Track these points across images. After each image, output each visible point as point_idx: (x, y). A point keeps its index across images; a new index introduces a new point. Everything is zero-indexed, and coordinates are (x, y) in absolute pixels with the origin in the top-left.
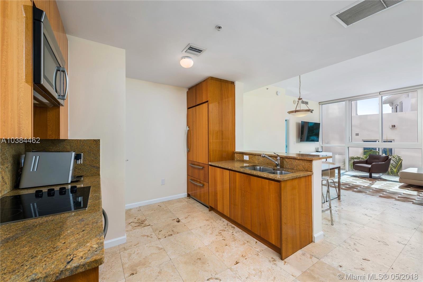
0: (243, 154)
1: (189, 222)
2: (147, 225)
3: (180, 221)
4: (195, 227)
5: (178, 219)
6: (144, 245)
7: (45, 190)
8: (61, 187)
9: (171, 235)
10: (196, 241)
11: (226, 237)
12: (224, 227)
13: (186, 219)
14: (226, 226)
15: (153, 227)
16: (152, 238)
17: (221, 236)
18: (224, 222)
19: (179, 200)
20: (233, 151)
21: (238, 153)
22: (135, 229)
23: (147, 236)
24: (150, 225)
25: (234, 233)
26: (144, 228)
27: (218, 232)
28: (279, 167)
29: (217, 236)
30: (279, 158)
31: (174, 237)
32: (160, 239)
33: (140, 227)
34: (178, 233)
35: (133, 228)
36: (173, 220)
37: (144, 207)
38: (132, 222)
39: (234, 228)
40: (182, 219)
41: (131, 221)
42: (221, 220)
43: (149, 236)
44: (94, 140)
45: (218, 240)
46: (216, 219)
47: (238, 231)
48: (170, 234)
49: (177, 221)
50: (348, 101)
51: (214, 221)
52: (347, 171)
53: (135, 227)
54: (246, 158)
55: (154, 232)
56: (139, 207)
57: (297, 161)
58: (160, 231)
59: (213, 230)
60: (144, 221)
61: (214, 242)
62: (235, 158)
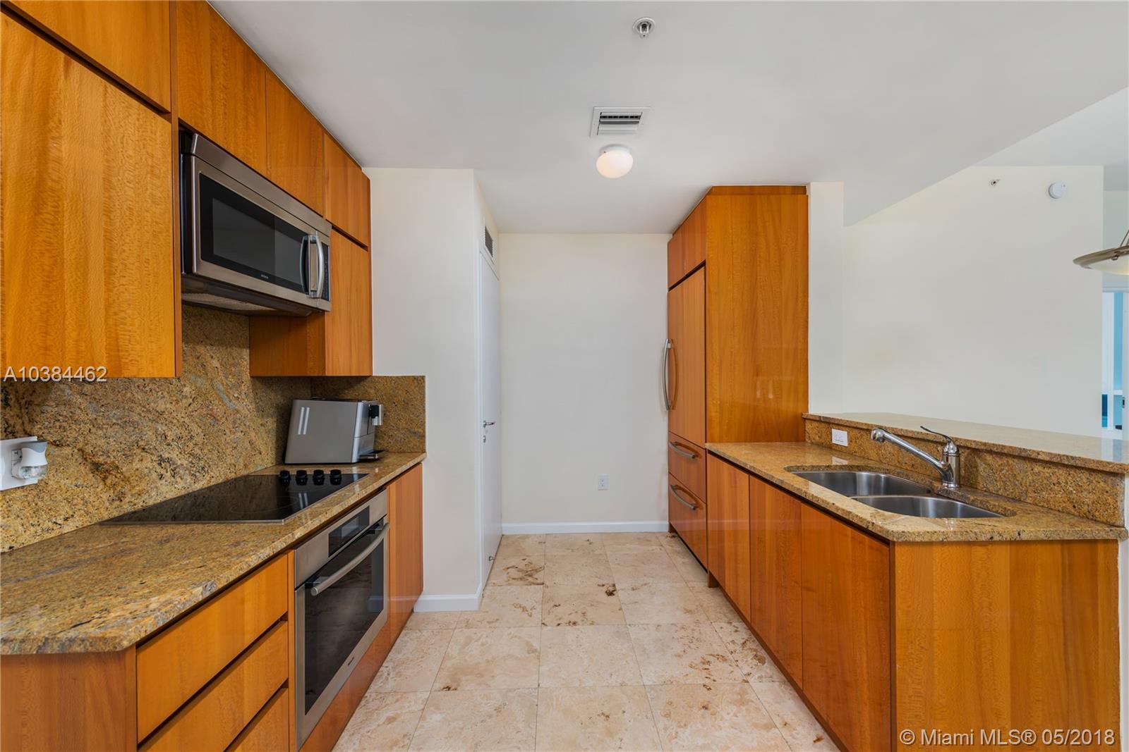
0: (829, 423)
1: (636, 602)
2: (539, 581)
3: (614, 593)
4: (642, 622)
5: (614, 585)
6: (506, 629)
7: (310, 471)
8: (335, 469)
9: (575, 623)
10: (624, 663)
11: (719, 681)
12: (732, 647)
13: (633, 592)
14: (738, 648)
15: (547, 590)
16: (531, 616)
17: (704, 674)
18: (736, 631)
19: (644, 538)
20: (800, 411)
21: (815, 420)
22: (509, 585)
23: (523, 608)
24: (543, 584)
25: (750, 679)
26: (529, 587)
27: (703, 658)
28: (952, 485)
29: (691, 666)
30: (951, 449)
31: (578, 630)
32: (546, 625)
33: (521, 582)
34: (592, 624)
35: (509, 580)
36: (599, 585)
37: (556, 536)
38: (513, 567)
39: (761, 661)
40: (622, 590)
41: (513, 564)
42: (731, 623)
43: (527, 611)
44: (415, 378)
45: (689, 681)
46: (719, 615)
47: (771, 677)
48: (572, 621)
49: (606, 592)
51: (708, 619)
53: (514, 579)
54: (840, 437)
55: (542, 604)
56: (547, 535)
57: (1037, 468)
58: (556, 606)
59: (691, 645)
60: (536, 571)
61: (674, 683)
62: (807, 434)
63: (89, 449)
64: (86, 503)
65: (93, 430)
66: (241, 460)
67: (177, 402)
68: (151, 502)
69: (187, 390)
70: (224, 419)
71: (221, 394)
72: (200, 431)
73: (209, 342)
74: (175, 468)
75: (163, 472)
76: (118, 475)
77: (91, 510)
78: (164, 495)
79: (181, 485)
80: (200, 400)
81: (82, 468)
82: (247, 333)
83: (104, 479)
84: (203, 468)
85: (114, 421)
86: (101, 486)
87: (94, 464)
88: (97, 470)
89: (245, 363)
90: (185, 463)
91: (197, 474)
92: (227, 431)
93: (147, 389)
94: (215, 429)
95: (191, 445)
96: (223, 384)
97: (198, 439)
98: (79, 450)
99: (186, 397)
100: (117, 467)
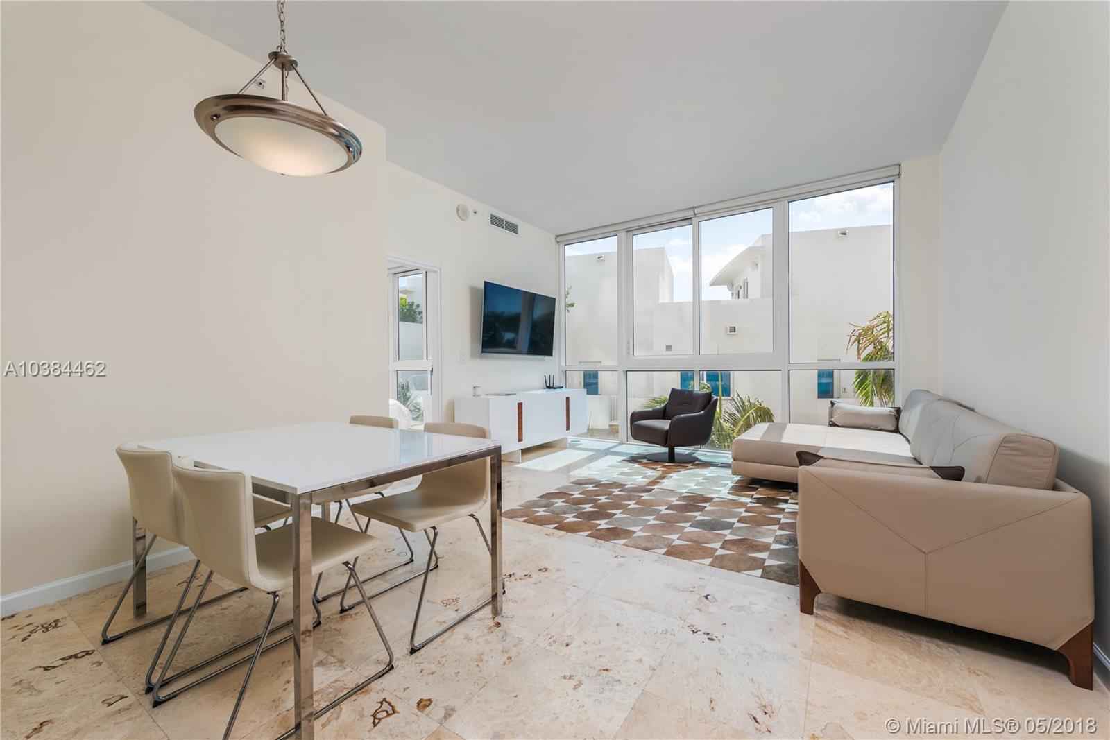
50: (624, 234)
52: (621, 444)
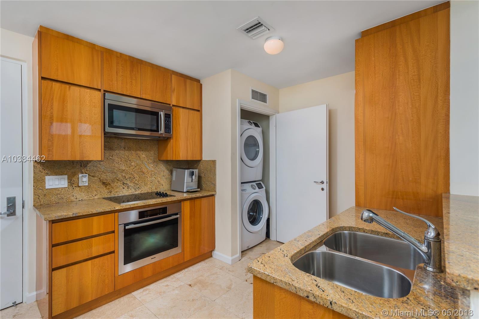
44: (213, 161)
63: (102, 178)
64: (101, 192)
65: (103, 174)
66: (154, 187)
67: (129, 167)
68: (120, 195)
69: (133, 164)
70: (147, 173)
71: (146, 166)
72: (138, 176)
73: (141, 150)
74: (128, 186)
75: (124, 187)
76: (110, 186)
77: (102, 194)
78: (125, 193)
79: (130, 191)
80: (138, 167)
81: (100, 183)
82: (157, 146)
83: (106, 187)
84: (138, 187)
85: (109, 172)
86: (105, 188)
87: (103, 182)
88: (104, 184)
89: (156, 156)
90: (132, 185)
91: (136, 189)
92: (148, 177)
93: (119, 163)
94: (144, 176)
95: (134, 180)
96: (147, 162)
97: (137, 179)
98: (99, 178)
99: (133, 166)
100: (110, 184)
